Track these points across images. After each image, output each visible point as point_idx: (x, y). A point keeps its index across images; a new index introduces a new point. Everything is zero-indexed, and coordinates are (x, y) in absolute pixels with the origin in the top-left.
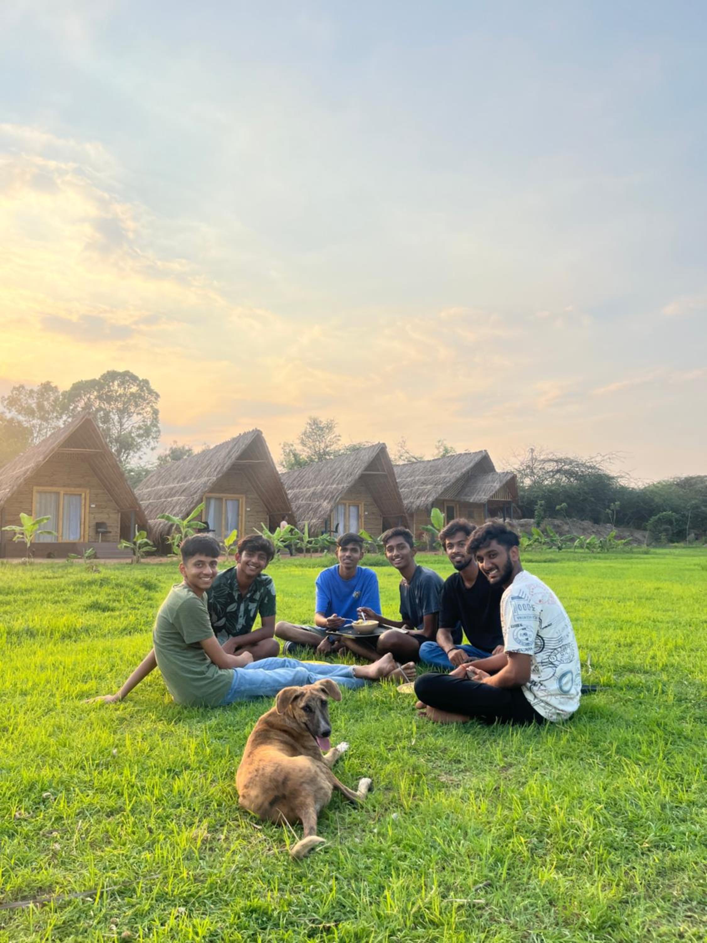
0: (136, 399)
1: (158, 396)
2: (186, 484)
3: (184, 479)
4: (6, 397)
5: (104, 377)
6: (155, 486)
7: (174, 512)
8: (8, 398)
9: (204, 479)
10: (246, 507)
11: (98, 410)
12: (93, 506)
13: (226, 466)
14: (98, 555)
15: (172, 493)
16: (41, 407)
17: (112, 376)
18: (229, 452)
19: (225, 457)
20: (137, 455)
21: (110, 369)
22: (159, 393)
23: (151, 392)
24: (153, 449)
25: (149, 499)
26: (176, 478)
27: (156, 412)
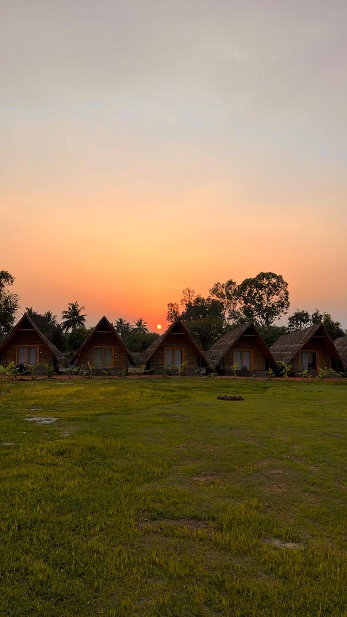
0: (275, 287)
1: (287, 284)
2: (292, 346)
3: (292, 344)
4: (211, 289)
5: (258, 276)
6: (280, 345)
7: (287, 359)
8: (212, 290)
9: (299, 345)
10: (319, 356)
11: (256, 294)
12: (254, 356)
13: (308, 339)
14: (257, 376)
15: (287, 349)
16: (228, 293)
17: (262, 276)
18: (309, 333)
19: (307, 335)
20: (277, 317)
21: (261, 272)
22: (288, 283)
23: (283, 282)
24: (285, 314)
25: (277, 352)
26: (288, 343)
27: (287, 293)
